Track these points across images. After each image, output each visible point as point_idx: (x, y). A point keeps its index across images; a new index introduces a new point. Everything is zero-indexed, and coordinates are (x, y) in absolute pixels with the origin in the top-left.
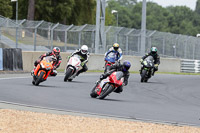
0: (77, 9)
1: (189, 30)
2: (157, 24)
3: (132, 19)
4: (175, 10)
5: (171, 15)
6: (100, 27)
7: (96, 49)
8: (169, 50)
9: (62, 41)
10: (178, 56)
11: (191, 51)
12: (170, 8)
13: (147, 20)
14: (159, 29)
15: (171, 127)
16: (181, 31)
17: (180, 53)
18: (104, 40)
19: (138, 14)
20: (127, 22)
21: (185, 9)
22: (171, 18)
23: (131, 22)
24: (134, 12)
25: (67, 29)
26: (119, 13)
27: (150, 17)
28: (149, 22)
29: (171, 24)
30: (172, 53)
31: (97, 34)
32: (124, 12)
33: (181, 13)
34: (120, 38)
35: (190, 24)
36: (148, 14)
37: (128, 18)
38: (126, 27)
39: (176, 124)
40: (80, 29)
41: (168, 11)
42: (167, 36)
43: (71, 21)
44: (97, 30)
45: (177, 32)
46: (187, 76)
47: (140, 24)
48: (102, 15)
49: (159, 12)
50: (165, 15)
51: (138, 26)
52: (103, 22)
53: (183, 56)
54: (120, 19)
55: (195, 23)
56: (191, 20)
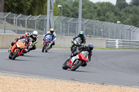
0: (33, 4)
1: (112, 19)
2: (89, 14)
3: (72, 11)
4: (102, 4)
5: (99, 8)
6: (50, 17)
8: (97, 32)
9: (24, 26)
10: (104, 37)
11: (113, 33)
12: (98, 3)
13: (83, 11)
14: (91, 18)
15: (99, 86)
16: (106, 19)
17: (106, 35)
18: (53, 25)
19: (76, 8)
20: (68, 13)
21: (109, 4)
22: (99, 11)
23: (71, 14)
24: (73, 6)
25: (27, 18)
26: (63, 7)
27: (85, 10)
28: (84, 13)
29: (99, 15)
30: (100, 34)
31: (48, 21)
32: (67, 6)
33: (106, 7)
34: (64, 25)
35: (112, 14)
36: (83, 7)
37: (69, 11)
38: (68, 16)
39: (103, 84)
40: (36, 18)
41: (97, 6)
42: (96, 23)
43: (30, 13)
44: (48, 18)
45: (103, 20)
46: (110, 50)
48: (51, 8)
49: (91, 6)
50: (95, 8)
51: (76, 16)
52: (52, 13)
53: (107, 37)
54: (64, 11)
55: (116, 14)
56: (113, 11)
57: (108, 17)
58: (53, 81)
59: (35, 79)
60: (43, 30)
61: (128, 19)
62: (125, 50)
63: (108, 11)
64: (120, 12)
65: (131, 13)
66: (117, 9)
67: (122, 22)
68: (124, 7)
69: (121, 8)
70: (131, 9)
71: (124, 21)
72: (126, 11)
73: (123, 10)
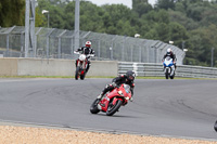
0: (4, 10)
1: (126, 30)
2: (91, 24)
3: (64, 19)
4: (111, 8)
5: (107, 14)
6: (29, 29)
7: (26, 52)
8: (105, 52)
10: (115, 58)
11: (129, 52)
12: (106, 7)
13: (81, 20)
14: (94, 30)
15: (108, 136)
16: (118, 31)
17: (117, 55)
18: (34, 42)
20: (58, 23)
21: (122, 8)
22: (107, 18)
23: (63, 23)
24: (66, 12)
26: (50, 13)
27: (84, 17)
28: (82, 22)
29: (106, 24)
30: (108, 55)
32: (56, 11)
33: (117, 12)
34: (52, 40)
35: (127, 23)
36: (81, 13)
37: (60, 19)
38: (58, 28)
39: (114, 132)
40: (8, 31)
41: (103, 10)
42: (103, 37)
44: (27, 31)
45: (114, 33)
47: (73, 25)
48: (32, 15)
49: (93, 11)
50: (101, 14)
51: (71, 26)
52: (33, 23)
53: (120, 59)
54: (51, 19)
55: (133, 22)
56: (128, 19)
57: (120, 28)
58: (35, 129)
59: (7, 127)
60: (19, 49)
61: (152, 31)
63: (120, 18)
64: (140, 20)
65: (157, 20)
67: (143, 36)
68: (146, 12)
69: (141, 14)
70: (156, 15)
71: (147, 34)
72: (149, 19)
73: (144, 16)
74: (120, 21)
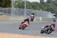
0: (6, 3)
1: (38, 9)
2: (29, 7)
4: (34, 3)
5: (33, 4)
6: (13, 8)
7: (12, 14)
9: (2, 12)
10: (35, 16)
11: (39, 14)
14: (30, 9)
16: (36, 9)
18: (14, 12)
19: (23, 4)
20: (20, 7)
21: (37, 3)
22: (33, 5)
23: (22, 7)
24: (22, 4)
25: (3, 9)
26: (18, 4)
27: (27, 5)
28: (27, 6)
29: (33, 7)
31: (12, 10)
32: (20, 4)
33: (36, 4)
34: (19, 11)
35: (38, 7)
36: (26, 4)
37: (21, 6)
38: (20, 8)
40: (7, 9)
42: (32, 10)
44: (12, 9)
45: (35, 9)
47: (24, 7)
48: (13, 5)
49: (29, 4)
50: (31, 4)
51: (24, 8)
52: (14, 7)
54: (18, 6)
55: (40, 7)
56: (39, 6)
57: (37, 8)
58: (14, 35)
59: (7, 34)
61: (45, 9)
62: (44, 22)
63: (37, 5)
64: (42, 6)
65: (46, 6)
66: (41, 4)
67: (43, 10)
68: (43, 4)
69: (42, 4)
70: (46, 5)
72: (44, 6)
74: (37, 6)
